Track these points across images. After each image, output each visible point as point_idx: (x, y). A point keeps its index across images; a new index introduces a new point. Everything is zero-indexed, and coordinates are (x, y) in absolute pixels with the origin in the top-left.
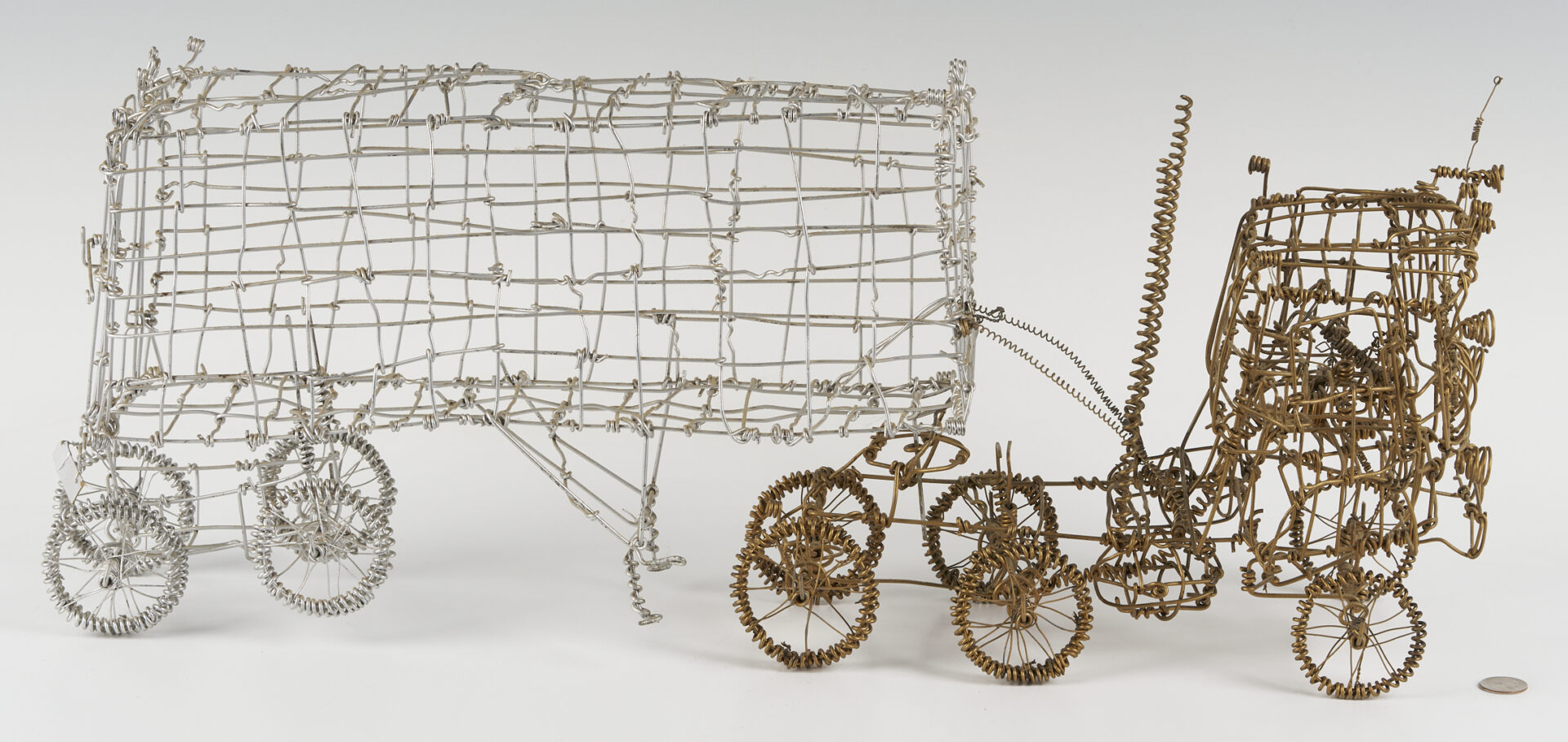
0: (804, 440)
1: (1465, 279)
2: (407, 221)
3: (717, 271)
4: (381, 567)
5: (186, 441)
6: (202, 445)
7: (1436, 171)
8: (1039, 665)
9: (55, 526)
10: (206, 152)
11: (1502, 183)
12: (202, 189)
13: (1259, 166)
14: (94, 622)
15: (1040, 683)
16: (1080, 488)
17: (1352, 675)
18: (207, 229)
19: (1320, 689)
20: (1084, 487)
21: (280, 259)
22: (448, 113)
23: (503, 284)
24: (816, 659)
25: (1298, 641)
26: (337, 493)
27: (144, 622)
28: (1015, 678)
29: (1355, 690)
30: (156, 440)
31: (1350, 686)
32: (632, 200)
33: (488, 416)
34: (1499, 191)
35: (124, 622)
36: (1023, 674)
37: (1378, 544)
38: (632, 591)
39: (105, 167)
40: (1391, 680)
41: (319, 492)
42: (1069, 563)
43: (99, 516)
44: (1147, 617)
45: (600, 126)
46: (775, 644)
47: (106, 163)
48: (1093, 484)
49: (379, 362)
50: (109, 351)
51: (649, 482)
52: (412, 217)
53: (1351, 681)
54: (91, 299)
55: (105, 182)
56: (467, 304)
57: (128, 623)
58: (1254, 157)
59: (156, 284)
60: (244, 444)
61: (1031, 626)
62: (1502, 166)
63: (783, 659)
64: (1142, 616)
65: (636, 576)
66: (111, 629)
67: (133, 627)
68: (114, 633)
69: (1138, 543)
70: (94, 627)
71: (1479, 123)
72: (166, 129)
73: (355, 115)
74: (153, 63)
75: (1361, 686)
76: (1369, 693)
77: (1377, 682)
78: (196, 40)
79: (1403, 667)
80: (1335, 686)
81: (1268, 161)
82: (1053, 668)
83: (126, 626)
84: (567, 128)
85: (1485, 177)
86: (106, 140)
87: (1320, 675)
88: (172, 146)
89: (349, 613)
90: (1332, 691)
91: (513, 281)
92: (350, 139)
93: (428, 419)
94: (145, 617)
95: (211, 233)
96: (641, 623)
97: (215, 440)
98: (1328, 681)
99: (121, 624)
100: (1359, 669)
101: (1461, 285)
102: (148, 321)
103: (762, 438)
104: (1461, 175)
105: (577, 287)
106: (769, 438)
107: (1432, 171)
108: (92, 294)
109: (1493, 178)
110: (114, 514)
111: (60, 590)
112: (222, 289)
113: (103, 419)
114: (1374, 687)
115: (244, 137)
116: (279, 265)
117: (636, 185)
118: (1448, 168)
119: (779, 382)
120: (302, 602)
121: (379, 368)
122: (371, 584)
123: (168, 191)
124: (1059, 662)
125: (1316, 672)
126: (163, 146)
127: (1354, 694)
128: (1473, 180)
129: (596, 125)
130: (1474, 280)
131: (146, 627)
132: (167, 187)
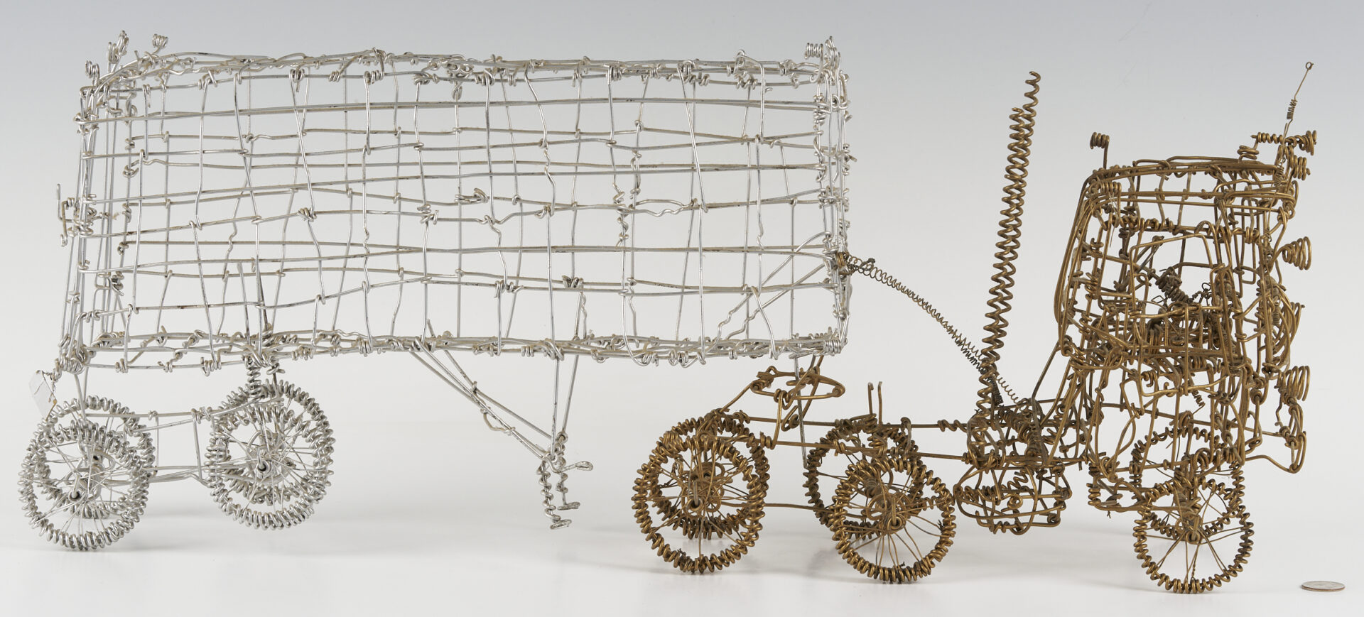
0: (698, 361)
1: (1284, 214)
2: (345, 195)
3: (620, 210)
4: (321, 482)
5: (147, 367)
6: (162, 370)
7: (1256, 137)
8: (908, 567)
9: (30, 449)
10: (168, 132)
11: (1315, 147)
12: (164, 166)
13: (1099, 141)
14: (64, 536)
15: (909, 582)
16: (943, 430)
17: (1188, 571)
18: (168, 203)
19: (1159, 585)
20: (947, 429)
21: (233, 231)
22: (383, 70)
23: (431, 223)
24: (708, 563)
25: (1139, 541)
26: (282, 416)
27: (108, 537)
28: (887, 576)
29: (1190, 585)
30: (121, 365)
31: (1186, 582)
32: (545, 146)
33: (417, 342)
34: (1312, 154)
35: (91, 537)
36: (894, 573)
37: (1210, 459)
38: (545, 499)
39: (79, 117)
40: (1223, 576)
41: (266, 414)
42: (934, 477)
43: (69, 438)
44: (1004, 531)
45: (517, 80)
46: (672, 550)
47: (79, 114)
48: (954, 426)
49: (320, 293)
50: (80, 291)
51: (559, 430)
52: (349, 192)
53: (1187, 577)
54: (65, 243)
55: (78, 131)
56: (398, 271)
57: (94, 538)
58: (1095, 133)
59: (123, 252)
60: (199, 370)
61: (901, 528)
62: (1314, 132)
63: (679, 564)
64: (999, 531)
65: (548, 485)
66: (79, 543)
67: (99, 542)
68: (81, 549)
69: (995, 462)
70: (64, 542)
71: (1293, 104)
72: (133, 112)
73: (300, 72)
74: (122, 41)
75: (1197, 581)
76: (1203, 588)
77: (1210, 578)
78: (160, 37)
79: (1233, 564)
80: (1173, 582)
81: (1108, 137)
82: (922, 568)
83: (92, 541)
84: (488, 81)
85: (1300, 142)
86: (80, 93)
87: (1160, 572)
88: (138, 128)
89: (292, 526)
90: (1170, 587)
91: (439, 219)
92: (296, 93)
93: (363, 345)
94: (109, 531)
95: (172, 206)
96: (552, 527)
97: (173, 366)
98: (1167, 578)
99: (88, 538)
100: (1194, 566)
101: (1280, 219)
102: (115, 286)
103: (660, 361)
104: (1278, 140)
105: (496, 225)
106: (667, 361)
107: (1253, 137)
108: (65, 238)
109: (1307, 142)
110: (83, 436)
111: (34, 508)
112: (181, 228)
113: (74, 350)
114: (1208, 583)
115: (203, 91)
116: (232, 236)
117: (549, 132)
118: (1267, 135)
119: (674, 339)
120: (250, 515)
121: (320, 298)
122: (312, 497)
123: (134, 168)
124: (926, 563)
125: (1156, 568)
126: (130, 127)
127: (1190, 589)
128: (1289, 144)
129: (514, 79)
130: (1291, 217)
131: (111, 541)
132: (133, 165)
